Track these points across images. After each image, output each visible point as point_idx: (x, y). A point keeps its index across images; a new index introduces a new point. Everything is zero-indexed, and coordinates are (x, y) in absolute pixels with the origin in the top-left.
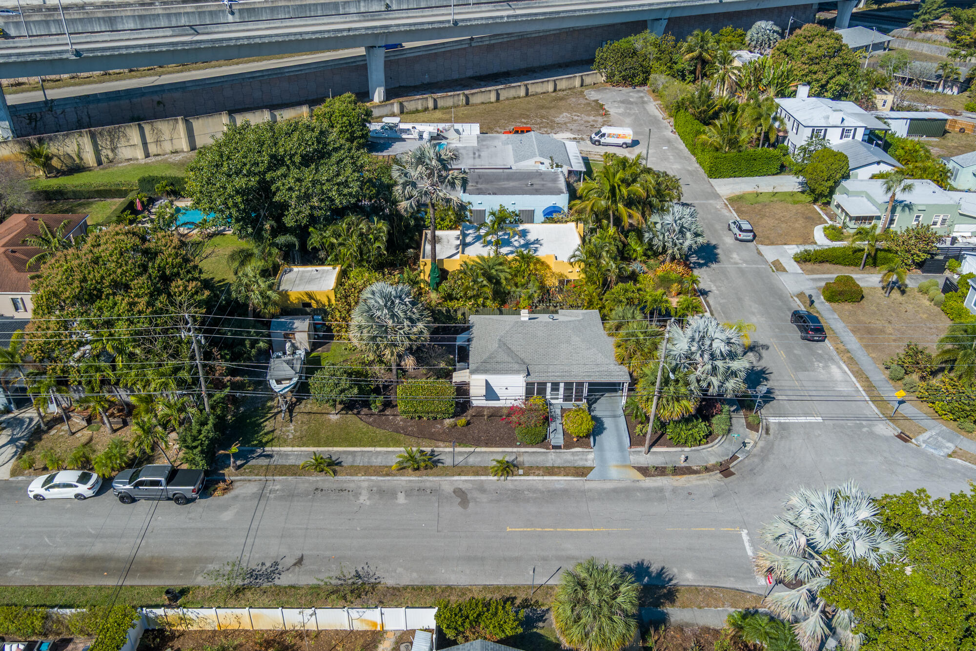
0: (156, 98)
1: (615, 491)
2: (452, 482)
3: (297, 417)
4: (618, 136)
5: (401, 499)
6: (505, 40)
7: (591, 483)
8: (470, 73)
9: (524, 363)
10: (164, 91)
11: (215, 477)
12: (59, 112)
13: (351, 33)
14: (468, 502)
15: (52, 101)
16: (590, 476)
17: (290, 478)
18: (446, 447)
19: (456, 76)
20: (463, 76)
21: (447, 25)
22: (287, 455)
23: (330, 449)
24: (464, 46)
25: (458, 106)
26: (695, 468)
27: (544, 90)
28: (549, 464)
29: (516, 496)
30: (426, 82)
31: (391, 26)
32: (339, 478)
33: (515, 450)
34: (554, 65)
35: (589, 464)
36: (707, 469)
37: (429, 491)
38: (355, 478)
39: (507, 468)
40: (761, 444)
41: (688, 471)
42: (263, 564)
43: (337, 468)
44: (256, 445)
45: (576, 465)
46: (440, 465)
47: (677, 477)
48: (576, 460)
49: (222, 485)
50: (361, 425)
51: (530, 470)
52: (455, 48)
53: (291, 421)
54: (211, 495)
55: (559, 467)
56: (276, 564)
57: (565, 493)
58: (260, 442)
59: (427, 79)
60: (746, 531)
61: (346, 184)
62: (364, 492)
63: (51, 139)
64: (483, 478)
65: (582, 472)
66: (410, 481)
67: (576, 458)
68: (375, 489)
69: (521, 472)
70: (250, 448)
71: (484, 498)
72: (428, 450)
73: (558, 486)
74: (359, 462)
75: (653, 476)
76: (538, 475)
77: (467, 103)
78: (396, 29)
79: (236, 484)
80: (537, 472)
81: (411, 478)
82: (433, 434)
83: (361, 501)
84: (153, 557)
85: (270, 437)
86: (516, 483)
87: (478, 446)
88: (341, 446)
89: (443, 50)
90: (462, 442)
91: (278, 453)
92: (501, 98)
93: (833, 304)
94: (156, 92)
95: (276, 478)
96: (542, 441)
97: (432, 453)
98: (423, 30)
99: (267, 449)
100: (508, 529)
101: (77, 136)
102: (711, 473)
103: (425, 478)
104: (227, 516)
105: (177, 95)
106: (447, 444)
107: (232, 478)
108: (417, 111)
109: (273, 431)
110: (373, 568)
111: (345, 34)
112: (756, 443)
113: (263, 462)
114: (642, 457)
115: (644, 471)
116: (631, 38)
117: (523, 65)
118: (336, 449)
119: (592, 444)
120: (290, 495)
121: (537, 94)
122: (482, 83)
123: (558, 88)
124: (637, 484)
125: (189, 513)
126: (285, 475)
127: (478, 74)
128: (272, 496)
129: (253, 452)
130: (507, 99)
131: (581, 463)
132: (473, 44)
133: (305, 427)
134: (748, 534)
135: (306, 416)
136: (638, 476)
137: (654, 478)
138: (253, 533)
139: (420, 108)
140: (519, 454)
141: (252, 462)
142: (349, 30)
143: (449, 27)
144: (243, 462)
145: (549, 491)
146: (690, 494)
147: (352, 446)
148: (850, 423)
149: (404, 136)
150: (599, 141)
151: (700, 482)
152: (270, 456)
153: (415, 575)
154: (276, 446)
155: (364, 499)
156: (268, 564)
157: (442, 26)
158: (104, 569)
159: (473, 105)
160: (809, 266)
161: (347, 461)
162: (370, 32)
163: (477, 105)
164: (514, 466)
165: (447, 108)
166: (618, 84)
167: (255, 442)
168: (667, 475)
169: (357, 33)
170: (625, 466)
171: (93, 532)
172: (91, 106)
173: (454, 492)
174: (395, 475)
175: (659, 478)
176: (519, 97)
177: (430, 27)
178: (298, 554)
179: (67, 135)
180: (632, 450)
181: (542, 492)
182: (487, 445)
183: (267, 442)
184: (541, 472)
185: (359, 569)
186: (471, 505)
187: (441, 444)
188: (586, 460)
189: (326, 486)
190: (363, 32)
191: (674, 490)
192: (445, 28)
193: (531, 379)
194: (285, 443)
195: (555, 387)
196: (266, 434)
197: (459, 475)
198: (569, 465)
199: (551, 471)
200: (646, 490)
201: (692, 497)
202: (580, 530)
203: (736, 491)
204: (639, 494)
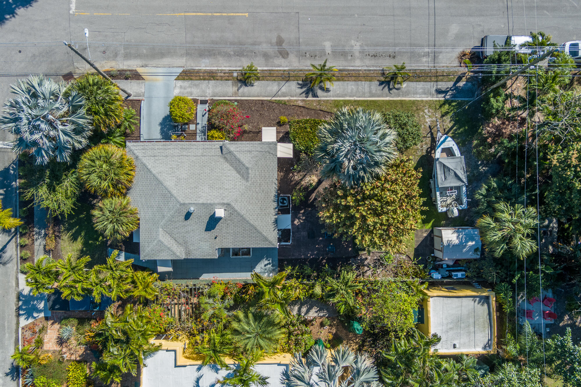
1: (162, 54)
2: (290, 65)
5: (328, 46)
9: (224, 157)
14: (277, 43)
16: (180, 70)
18: (297, 101)
22: (425, 94)
23: (391, 98)
28: (212, 82)
29: (240, 48)
32: (378, 68)
33: (239, 98)
35: (180, 83)
37: (308, 55)
38: (366, 68)
39: (247, 78)
43: (382, 79)
44: (452, 101)
45: (190, 82)
46: (300, 82)
48: (190, 87)
51: (227, 76)
53: (429, 126)
55: (204, 79)
57: (203, 53)
58: (450, 105)
60: (71, 12)
64: (265, 68)
65: (187, 75)
67: (189, 90)
68: (350, 58)
69: (235, 75)
70: (457, 99)
71: (265, 47)
72: (310, 98)
73: (207, 61)
74: (366, 86)
76: (221, 70)
79: (457, 62)
80: (222, 74)
82: (308, 113)
83: (358, 44)
85: (443, 110)
87: (270, 101)
88: (383, 101)
90: (282, 104)
91: (432, 95)
95: (427, 67)
97: (307, 93)
99: (443, 98)
100: (247, 14)
104: (454, 29)
106: (295, 103)
107: (461, 68)
109: (443, 116)
114: (134, 90)
115: (136, 76)
118: (387, 99)
124: (144, 62)
125: (483, 31)
126: (421, 70)
128: (426, 49)
129: (453, 96)
131: (186, 83)
134: (70, 9)
136: (140, 70)
138: (432, 12)
140: (235, 94)
141: (449, 84)
144: (458, 85)
145: (214, 55)
146: (104, 52)
147: (373, 101)
152: (439, 92)
154: (436, 101)
155: (356, 46)
161: (375, 86)
164: (240, 81)
167: (454, 104)
171: (545, 12)
173: (288, 54)
180: (141, 97)
181: (220, 53)
182: (262, 102)
183: (444, 104)
184: (219, 73)
186: (274, 40)
188: (181, 87)
194: (430, 104)
196: (447, 113)
197: (284, 71)
199: (211, 76)
200: (138, 56)
201: (103, 49)
202: (194, 14)
203: (67, 55)
204: (145, 51)
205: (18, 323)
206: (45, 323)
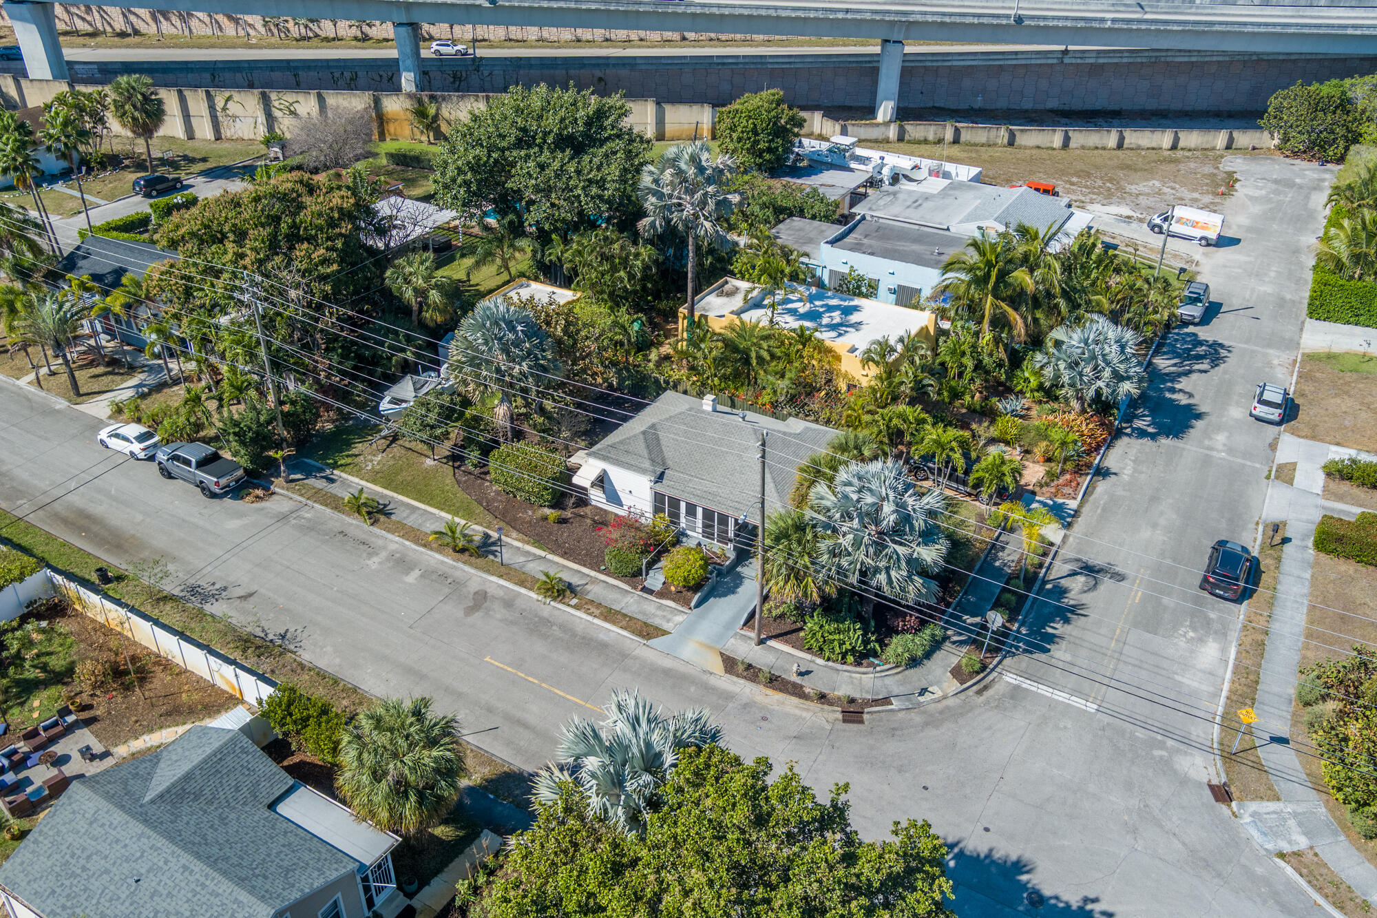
0: (598, 73)
1: (667, 673)
2: (485, 580)
3: (396, 449)
4: (1195, 225)
5: (412, 578)
6: (1125, 60)
7: (649, 652)
8: (1052, 104)
9: (664, 464)
10: (607, 65)
11: (263, 483)
12: (486, 73)
13: (849, 16)
14: (478, 610)
15: (481, 58)
16: (654, 642)
17: (328, 511)
18: (518, 540)
19: (1028, 105)
20: (1041, 107)
21: (1004, 22)
22: (349, 486)
23: (395, 495)
24: (1050, 61)
25: (995, 145)
26: (807, 690)
27: (1154, 145)
28: (616, 607)
29: (538, 626)
30: (976, 106)
31: (912, 13)
32: (375, 529)
33: (593, 573)
34: (1208, 112)
35: (666, 626)
36: (822, 697)
37: (449, 581)
38: (390, 536)
39: (561, 591)
40: (951, 702)
41: (796, 691)
42: (214, 584)
43: (382, 518)
44: (328, 465)
45: (649, 621)
46: (491, 557)
47: (770, 692)
48: (655, 616)
49: (259, 492)
50: (449, 480)
51: (587, 605)
52: (1033, 62)
53: (384, 451)
54: (242, 498)
55: (625, 615)
56: (225, 589)
57: (601, 648)
58: (336, 462)
59: (979, 102)
61: (601, 184)
62: (383, 554)
63: (444, 99)
64: (523, 591)
65: (648, 631)
66: (443, 562)
67: (659, 613)
68: (397, 555)
69: (574, 601)
70: (321, 466)
71: (500, 613)
72: (495, 535)
73: (602, 636)
74: (412, 521)
75: (738, 676)
76: (590, 614)
77: (1011, 143)
78: (919, 18)
79: (275, 497)
80: (593, 610)
81: (446, 560)
82: (515, 519)
83: (370, 562)
84: (133, 536)
85: (349, 460)
86: (557, 613)
87: (553, 552)
89: (1014, 62)
90: (539, 541)
91: (344, 482)
92: (1072, 144)
93: (1322, 555)
94: (599, 65)
95: (316, 505)
96: (634, 576)
97: (495, 541)
98: (964, 24)
99: (335, 472)
100: (487, 659)
101: (472, 99)
102: (826, 707)
103: (460, 565)
104: (234, 524)
105: (624, 72)
106: (522, 537)
107: (277, 490)
108: (926, 141)
109: (357, 456)
110: (305, 635)
111: (840, 16)
112: (945, 697)
113: (320, 484)
114: (746, 648)
115: (730, 664)
116: (1348, 82)
117: (1152, 105)
118: (400, 497)
119: (692, 604)
120: (311, 528)
121: (1139, 148)
122: (1066, 120)
123: (1181, 144)
124: (705, 677)
125: (205, 507)
126: (326, 505)
127: (1067, 108)
128: (294, 522)
129: (321, 470)
130: (1083, 147)
131: (657, 622)
132: (1066, 61)
133: (391, 463)
135: (403, 451)
136: (717, 666)
137: (735, 679)
138: (236, 550)
139: (931, 137)
140: (595, 581)
141: (311, 481)
142: (847, 11)
143: (1008, 25)
144: (302, 477)
146: (764, 719)
148: (1140, 733)
149: (853, 165)
150: (1160, 227)
151: (797, 712)
152: (332, 481)
153: (337, 661)
154: (346, 472)
155: (375, 561)
156: (217, 586)
157: (995, 22)
158: (86, 530)
159: (1020, 147)
160: (1345, 487)
161: (399, 515)
162: (878, 18)
163: (1026, 148)
164: (573, 592)
165: (976, 145)
166: (1296, 154)
167: (331, 461)
168: (759, 683)
169: (858, 16)
170: (711, 648)
171: (113, 492)
172: (521, 72)
173: (476, 593)
174: (431, 549)
175: (742, 681)
176: (1104, 148)
177: (976, 21)
178: (253, 588)
179: (462, 97)
180: (742, 632)
181: (574, 635)
182: (564, 555)
183: (341, 465)
184: (597, 612)
185: (292, 630)
186: (478, 614)
187: (514, 534)
188: (668, 621)
189: (352, 531)
190: (868, 16)
191: (747, 706)
192: (1001, 25)
193: (660, 488)
194: (359, 473)
195: (691, 510)
196: (348, 456)
197: (501, 576)
198: (640, 617)
199: (610, 615)
200: (709, 689)
201: (763, 724)
202: (568, 697)
203: (837, 745)
204: (692, 689)
205: (1081, 505)
206: (1037, 489)
